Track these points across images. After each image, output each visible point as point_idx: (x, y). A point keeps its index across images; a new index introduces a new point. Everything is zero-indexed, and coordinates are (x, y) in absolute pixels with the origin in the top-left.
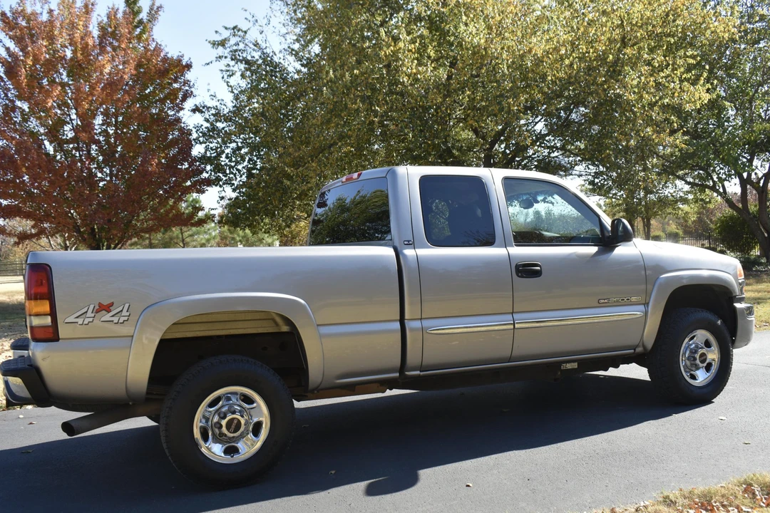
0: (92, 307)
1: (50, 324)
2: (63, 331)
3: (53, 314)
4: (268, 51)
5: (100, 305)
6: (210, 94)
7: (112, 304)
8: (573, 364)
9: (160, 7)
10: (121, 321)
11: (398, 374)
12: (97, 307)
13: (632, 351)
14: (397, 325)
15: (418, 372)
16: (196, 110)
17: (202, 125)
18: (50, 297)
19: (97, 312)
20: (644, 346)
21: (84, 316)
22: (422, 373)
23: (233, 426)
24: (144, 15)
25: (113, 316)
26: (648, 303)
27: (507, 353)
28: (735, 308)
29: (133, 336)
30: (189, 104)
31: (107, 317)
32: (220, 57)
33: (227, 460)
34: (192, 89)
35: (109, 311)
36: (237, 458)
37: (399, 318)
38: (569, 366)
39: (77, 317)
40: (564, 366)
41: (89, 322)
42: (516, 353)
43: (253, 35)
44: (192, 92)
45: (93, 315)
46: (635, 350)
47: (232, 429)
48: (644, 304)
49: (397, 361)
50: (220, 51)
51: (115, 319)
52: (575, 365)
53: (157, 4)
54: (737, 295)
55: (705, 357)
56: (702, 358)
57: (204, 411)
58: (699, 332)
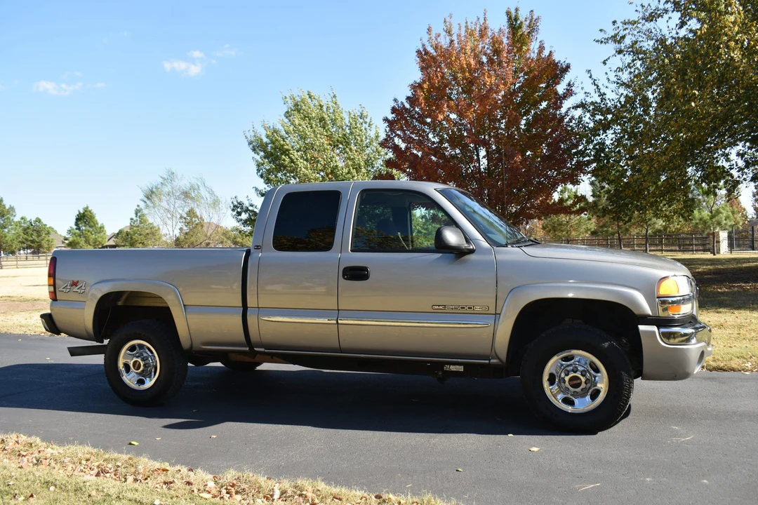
0: (69, 282)
1: (53, 291)
2: (58, 295)
3: (54, 285)
5: (73, 282)
7: (78, 282)
8: (458, 367)
9: (538, 19)
10: (81, 292)
11: (248, 349)
13: (487, 362)
14: (239, 311)
18: (54, 275)
19: (71, 286)
20: (499, 359)
21: (66, 287)
22: (266, 351)
24: (525, 29)
25: (78, 289)
26: (500, 314)
27: (336, 345)
28: (638, 329)
29: (86, 302)
31: (76, 289)
33: (137, 387)
35: (77, 286)
37: (241, 305)
38: (453, 368)
39: (64, 288)
40: (447, 368)
41: (68, 291)
42: (343, 345)
46: (490, 360)
47: (136, 368)
49: (242, 338)
51: (79, 291)
52: (461, 369)
53: (535, 17)
54: (649, 316)
55: (579, 381)
56: (575, 382)
57: (125, 353)
58: (575, 352)
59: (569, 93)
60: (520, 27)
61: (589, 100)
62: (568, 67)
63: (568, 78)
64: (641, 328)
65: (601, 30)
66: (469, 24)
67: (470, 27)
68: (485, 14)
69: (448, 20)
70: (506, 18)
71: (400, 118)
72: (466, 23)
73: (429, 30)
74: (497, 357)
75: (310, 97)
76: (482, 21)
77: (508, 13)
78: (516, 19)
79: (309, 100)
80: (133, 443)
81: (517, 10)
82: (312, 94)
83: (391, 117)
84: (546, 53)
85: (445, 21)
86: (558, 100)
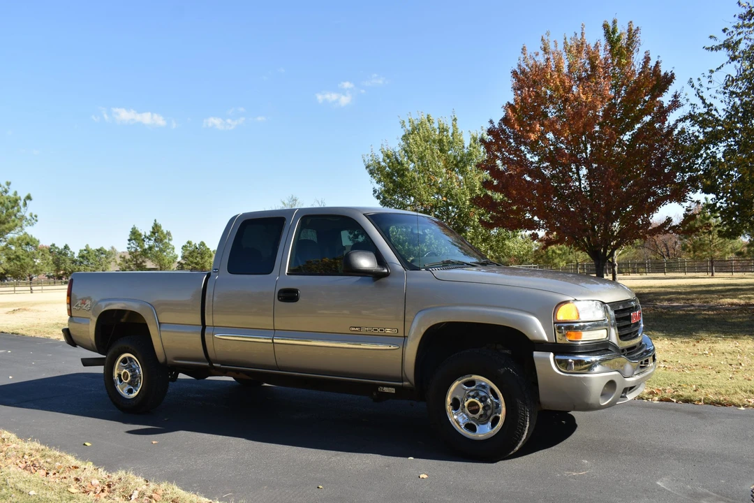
1: (70, 308)
3: (70, 303)
7: (86, 301)
8: (391, 389)
9: (637, 29)
10: (88, 310)
11: (208, 364)
12: (81, 302)
13: (401, 384)
14: (200, 329)
18: (70, 295)
21: (78, 306)
22: (222, 366)
24: (624, 42)
25: (86, 307)
26: (407, 337)
27: (272, 362)
28: (532, 354)
29: (90, 318)
31: (84, 307)
35: (85, 304)
37: (201, 324)
38: (386, 390)
40: (380, 389)
41: (79, 309)
42: (279, 363)
47: (125, 378)
48: (403, 337)
49: (201, 354)
51: (86, 309)
52: (393, 390)
54: (545, 342)
55: (477, 407)
56: (473, 408)
57: (119, 364)
58: (475, 377)
59: (675, 104)
60: (619, 39)
61: (697, 111)
62: (673, 76)
63: (672, 89)
64: (536, 354)
65: (711, 37)
66: (568, 40)
67: (569, 44)
68: (583, 29)
69: (545, 37)
70: (602, 32)
71: (496, 139)
72: (565, 39)
73: (524, 49)
74: (408, 381)
75: (429, 121)
76: (579, 37)
77: (605, 26)
78: (614, 31)
79: (428, 124)
80: (86, 444)
81: (614, 22)
82: (431, 118)
83: (488, 138)
84: (652, 64)
85: (542, 40)
86: (663, 113)
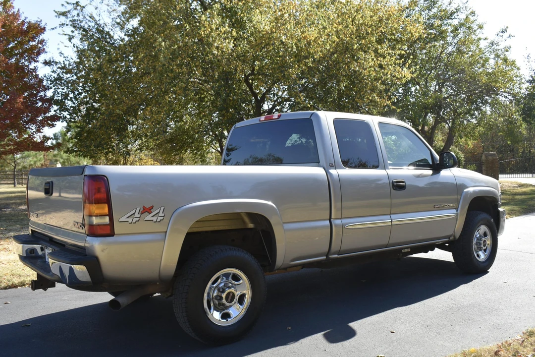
0: (138, 209)
1: (108, 223)
2: (117, 229)
3: (110, 215)
4: (101, 22)
5: (144, 208)
6: (59, 51)
7: (152, 207)
10: (158, 220)
11: (325, 257)
12: (142, 210)
13: (448, 239)
14: (328, 223)
15: (336, 256)
16: (46, 63)
17: (51, 75)
18: (108, 201)
19: (142, 214)
20: (454, 236)
21: (132, 216)
22: (339, 256)
23: (230, 298)
25: (153, 216)
28: (499, 211)
29: (166, 232)
30: (42, 58)
31: (149, 217)
32: (63, 24)
33: (224, 323)
34: (45, 47)
35: (150, 213)
36: (230, 322)
37: (329, 218)
38: (406, 250)
39: (128, 218)
40: (403, 251)
41: (136, 221)
42: (391, 241)
43: (89, 10)
44: (44, 49)
45: (139, 216)
46: (449, 238)
47: (229, 300)
48: (455, 209)
49: (327, 248)
50: (63, 19)
51: (155, 219)
52: (409, 250)
57: (209, 287)
58: (482, 227)
64: (500, 209)
